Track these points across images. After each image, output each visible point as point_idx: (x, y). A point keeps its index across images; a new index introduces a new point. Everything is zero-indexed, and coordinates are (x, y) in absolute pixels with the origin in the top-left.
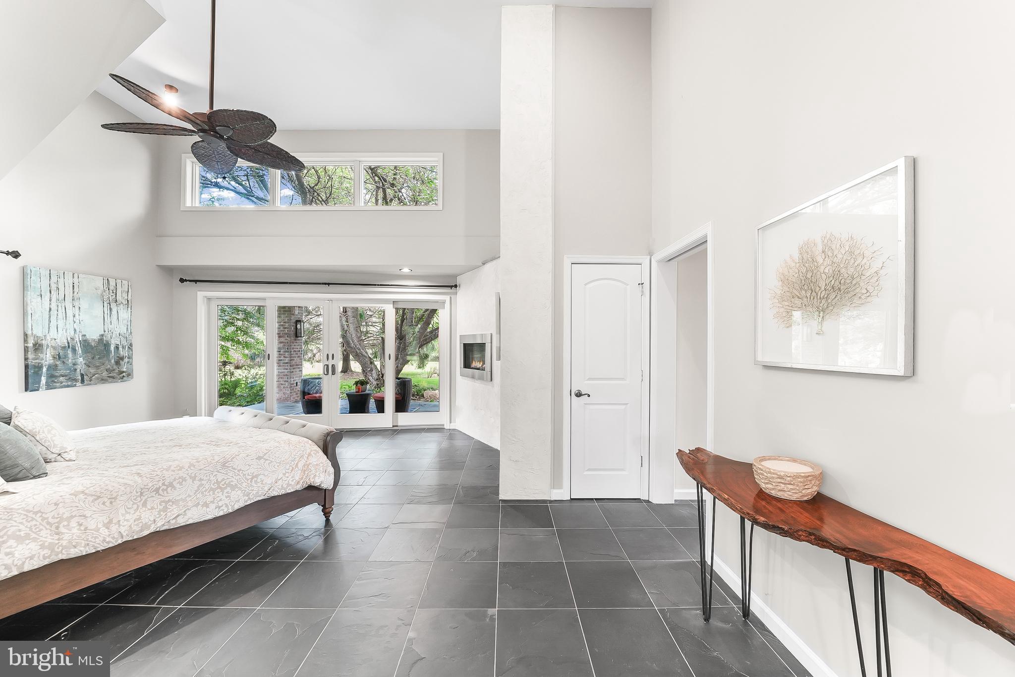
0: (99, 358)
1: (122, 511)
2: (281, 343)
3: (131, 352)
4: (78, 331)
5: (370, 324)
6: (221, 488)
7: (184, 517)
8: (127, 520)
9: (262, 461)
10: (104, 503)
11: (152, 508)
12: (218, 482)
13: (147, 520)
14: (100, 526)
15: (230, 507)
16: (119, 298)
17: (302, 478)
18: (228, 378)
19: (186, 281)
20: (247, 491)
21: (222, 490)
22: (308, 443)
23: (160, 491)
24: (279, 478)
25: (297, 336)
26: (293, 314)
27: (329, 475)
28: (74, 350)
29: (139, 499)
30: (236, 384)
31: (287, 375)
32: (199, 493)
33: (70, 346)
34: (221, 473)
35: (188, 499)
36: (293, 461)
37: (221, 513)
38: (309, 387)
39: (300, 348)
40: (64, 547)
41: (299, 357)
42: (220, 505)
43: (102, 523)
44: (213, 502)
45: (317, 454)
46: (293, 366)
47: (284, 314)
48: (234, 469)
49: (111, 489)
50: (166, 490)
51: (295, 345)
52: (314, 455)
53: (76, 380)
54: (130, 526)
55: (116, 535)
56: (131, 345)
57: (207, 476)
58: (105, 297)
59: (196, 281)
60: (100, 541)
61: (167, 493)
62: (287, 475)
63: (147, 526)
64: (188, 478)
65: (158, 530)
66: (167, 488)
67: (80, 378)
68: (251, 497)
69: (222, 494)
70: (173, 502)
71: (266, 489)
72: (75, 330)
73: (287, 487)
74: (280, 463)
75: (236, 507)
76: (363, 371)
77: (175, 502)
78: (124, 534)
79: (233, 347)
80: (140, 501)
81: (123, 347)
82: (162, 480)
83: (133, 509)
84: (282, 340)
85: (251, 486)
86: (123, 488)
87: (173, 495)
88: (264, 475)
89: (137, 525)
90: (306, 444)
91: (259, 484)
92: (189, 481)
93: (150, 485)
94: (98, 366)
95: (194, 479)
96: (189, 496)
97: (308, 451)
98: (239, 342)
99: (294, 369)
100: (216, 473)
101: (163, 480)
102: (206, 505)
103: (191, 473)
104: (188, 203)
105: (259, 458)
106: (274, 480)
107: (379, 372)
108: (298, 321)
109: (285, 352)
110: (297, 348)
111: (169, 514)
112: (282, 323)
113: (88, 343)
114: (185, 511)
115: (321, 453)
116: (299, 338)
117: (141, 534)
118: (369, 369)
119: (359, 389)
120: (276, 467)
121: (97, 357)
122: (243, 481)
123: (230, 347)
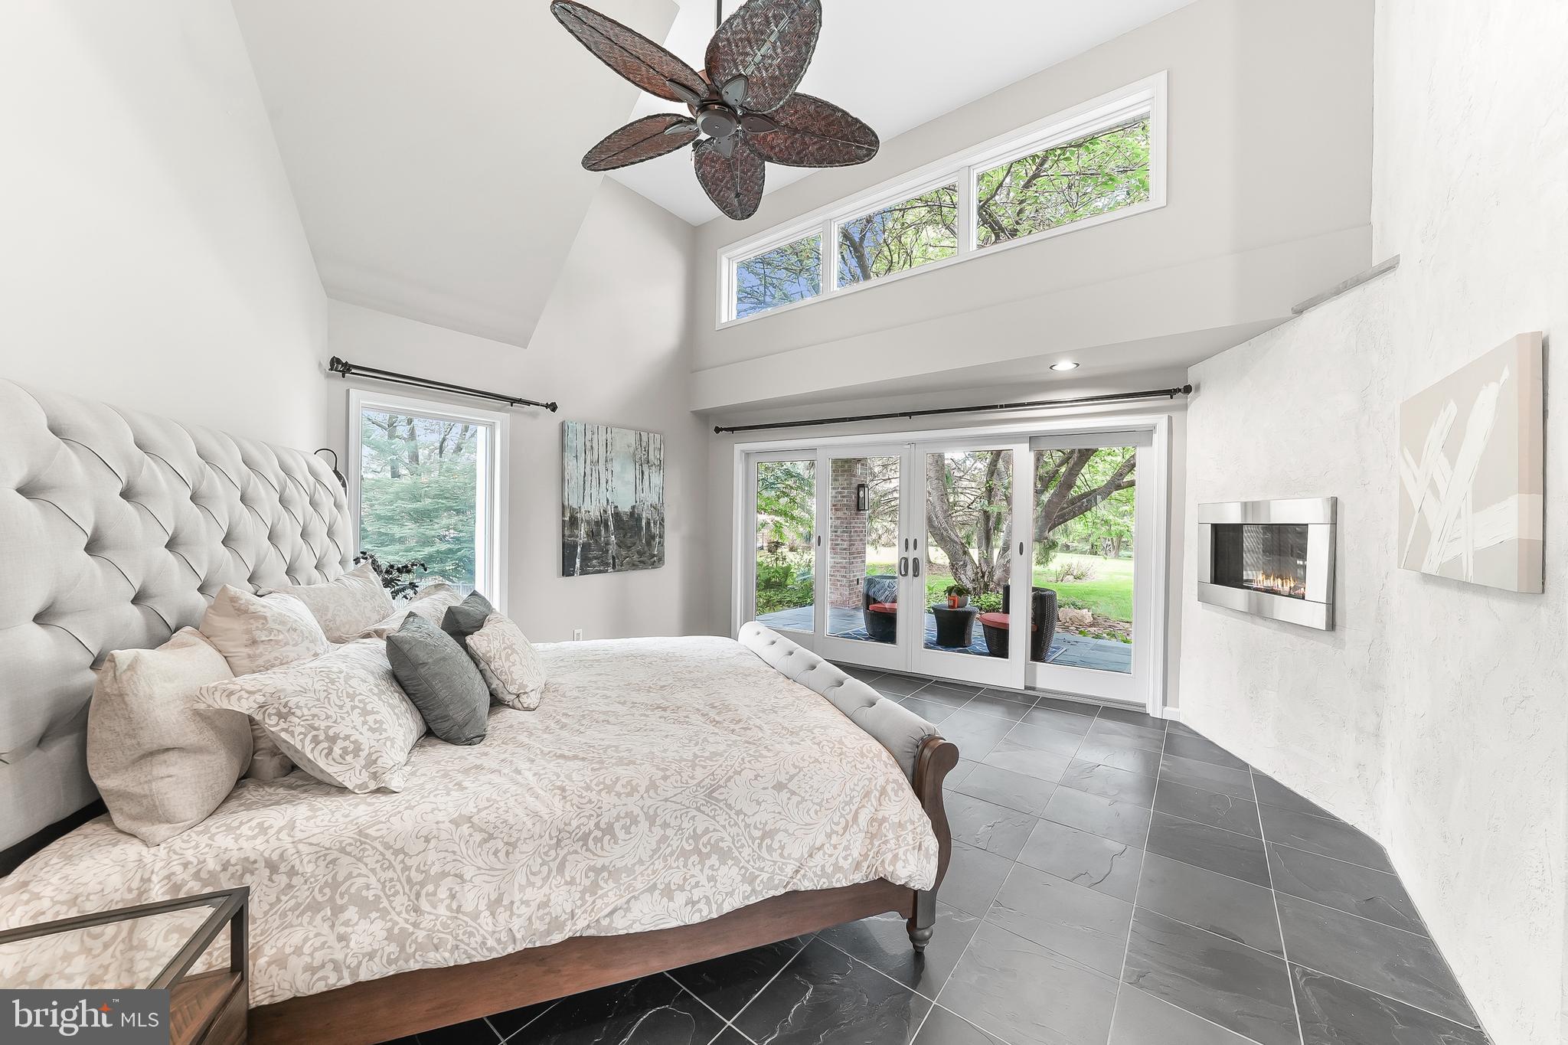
0: (631, 537)
1: (521, 878)
2: (838, 518)
3: (662, 529)
4: (610, 502)
5: (960, 490)
6: (700, 853)
7: (625, 916)
8: (526, 903)
9: (785, 795)
10: (495, 853)
11: (572, 882)
12: (696, 837)
13: (559, 910)
14: (482, 907)
15: (714, 907)
16: (651, 457)
17: (866, 856)
18: (780, 563)
19: (722, 429)
20: (751, 870)
21: (703, 857)
22: (878, 756)
23: (591, 842)
24: (818, 844)
25: (858, 509)
26: (854, 476)
27: (927, 856)
28: (607, 526)
29: (553, 853)
30: (787, 572)
31: (845, 568)
32: (659, 858)
33: (602, 522)
34: (703, 812)
35: (638, 869)
36: (847, 804)
37: (696, 919)
38: (875, 589)
39: (863, 527)
40: (420, 947)
41: (861, 540)
42: (695, 898)
43: (486, 901)
44: (681, 888)
45: (900, 792)
46: (853, 553)
47: (842, 475)
48: (729, 806)
49: (511, 821)
50: (601, 840)
51: (856, 523)
52: (891, 794)
53: (608, 565)
54: (530, 919)
55: (504, 937)
56: (663, 520)
57: (676, 817)
58: (638, 457)
59: (732, 430)
60: (477, 943)
61: (602, 848)
62: (835, 839)
63: (556, 924)
64: (642, 818)
65: (578, 935)
66: (603, 836)
67: (611, 561)
68: (759, 889)
69: (702, 871)
70: (610, 872)
71: (789, 870)
72: (608, 500)
73: (834, 872)
74: (820, 804)
75: (727, 908)
76: (952, 566)
77: (613, 873)
78: (518, 936)
79: (787, 524)
80: (554, 859)
81: (655, 523)
82: (595, 816)
83: (540, 876)
84: (840, 514)
85: (759, 857)
86: (529, 825)
87: (614, 854)
88: (786, 831)
89: (541, 919)
90: (875, 760)
91: (776, 856)
92: (644, 825)
93: (574, 823)
94: (630, 547)
95: (652, 820)
96: (641, 862)
97: (881, 781)
98: (793, 518)
99: (854, 558)
100: (695, 813)
101: (598, 816)
102: (668, 893)
103: (649, 808)
104: (724, 319)
105: (779, 787)
106: (806, 850)
107: (977, 568)
108: (861, 486)
109: (844, 532)
110: (859, 528)
111: (599, 902)
112: (840, 490)
113: (621, 517)
114: (628, 902)
115: (909, 793)
116: (862, 512)
117: (549, 939)
118: (961, 563)
119: (954, 601)
120: (812, 813)
121: (629, 535)
122: (744, 841)
123: (784, 523)
